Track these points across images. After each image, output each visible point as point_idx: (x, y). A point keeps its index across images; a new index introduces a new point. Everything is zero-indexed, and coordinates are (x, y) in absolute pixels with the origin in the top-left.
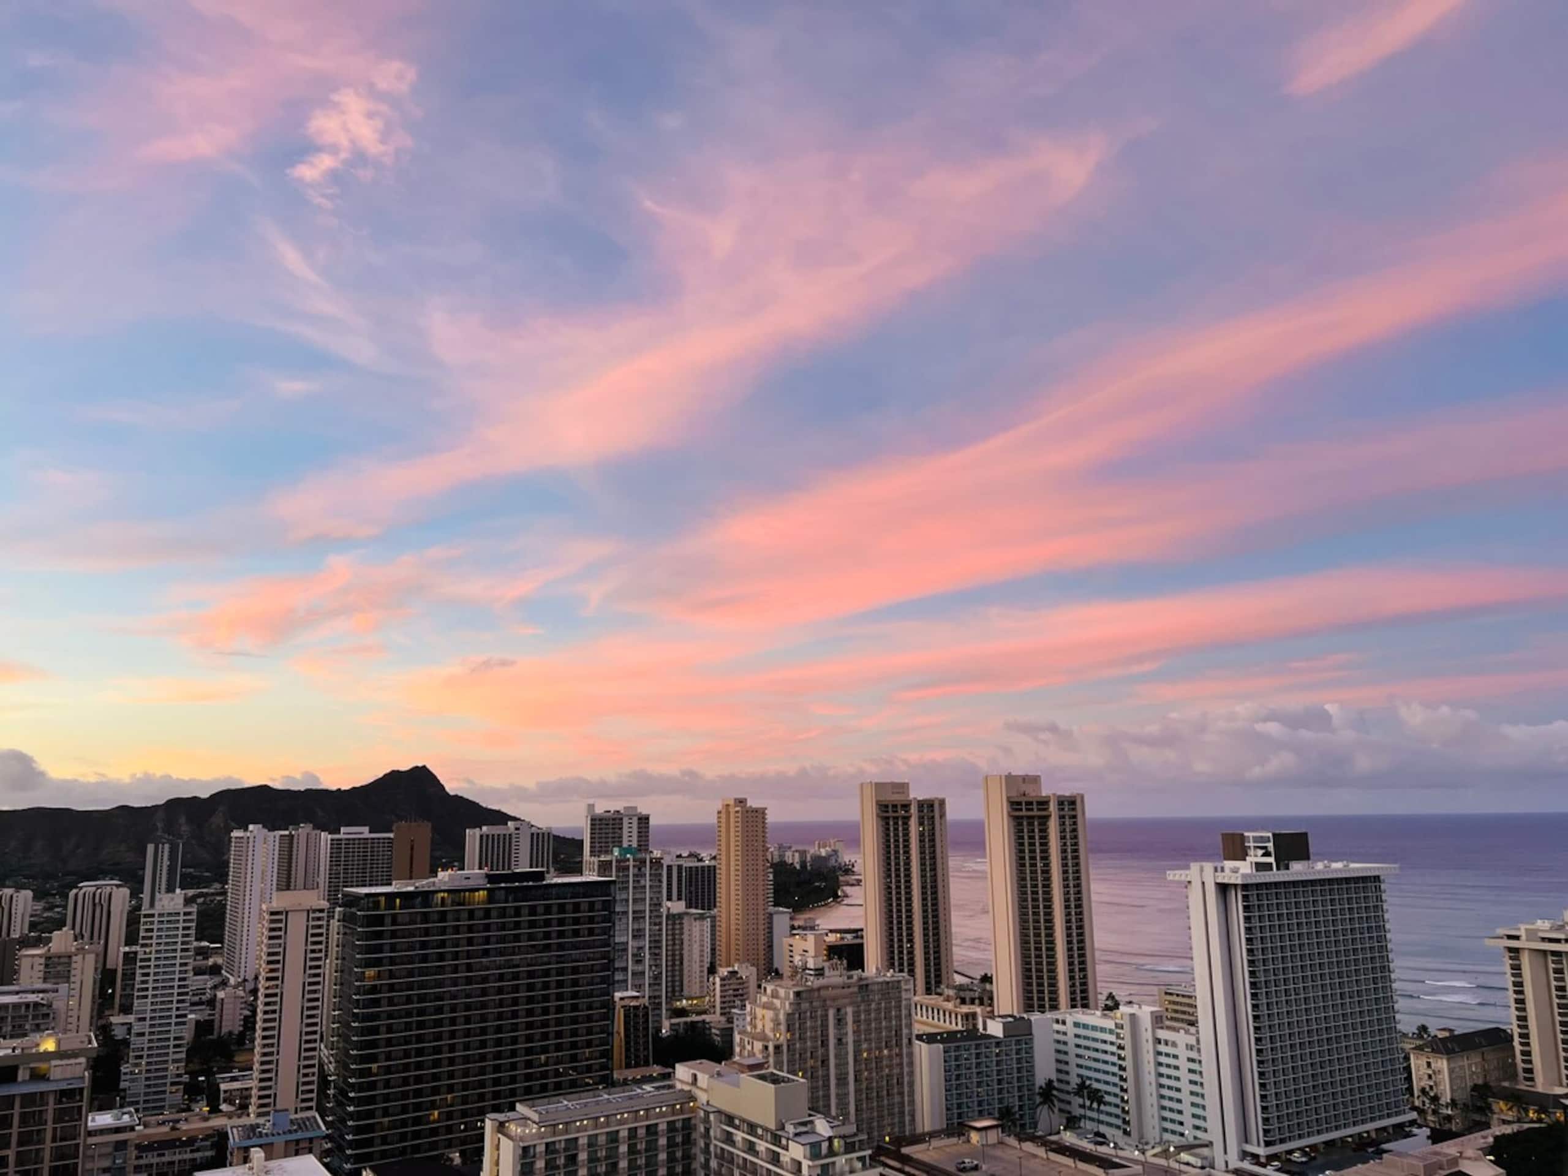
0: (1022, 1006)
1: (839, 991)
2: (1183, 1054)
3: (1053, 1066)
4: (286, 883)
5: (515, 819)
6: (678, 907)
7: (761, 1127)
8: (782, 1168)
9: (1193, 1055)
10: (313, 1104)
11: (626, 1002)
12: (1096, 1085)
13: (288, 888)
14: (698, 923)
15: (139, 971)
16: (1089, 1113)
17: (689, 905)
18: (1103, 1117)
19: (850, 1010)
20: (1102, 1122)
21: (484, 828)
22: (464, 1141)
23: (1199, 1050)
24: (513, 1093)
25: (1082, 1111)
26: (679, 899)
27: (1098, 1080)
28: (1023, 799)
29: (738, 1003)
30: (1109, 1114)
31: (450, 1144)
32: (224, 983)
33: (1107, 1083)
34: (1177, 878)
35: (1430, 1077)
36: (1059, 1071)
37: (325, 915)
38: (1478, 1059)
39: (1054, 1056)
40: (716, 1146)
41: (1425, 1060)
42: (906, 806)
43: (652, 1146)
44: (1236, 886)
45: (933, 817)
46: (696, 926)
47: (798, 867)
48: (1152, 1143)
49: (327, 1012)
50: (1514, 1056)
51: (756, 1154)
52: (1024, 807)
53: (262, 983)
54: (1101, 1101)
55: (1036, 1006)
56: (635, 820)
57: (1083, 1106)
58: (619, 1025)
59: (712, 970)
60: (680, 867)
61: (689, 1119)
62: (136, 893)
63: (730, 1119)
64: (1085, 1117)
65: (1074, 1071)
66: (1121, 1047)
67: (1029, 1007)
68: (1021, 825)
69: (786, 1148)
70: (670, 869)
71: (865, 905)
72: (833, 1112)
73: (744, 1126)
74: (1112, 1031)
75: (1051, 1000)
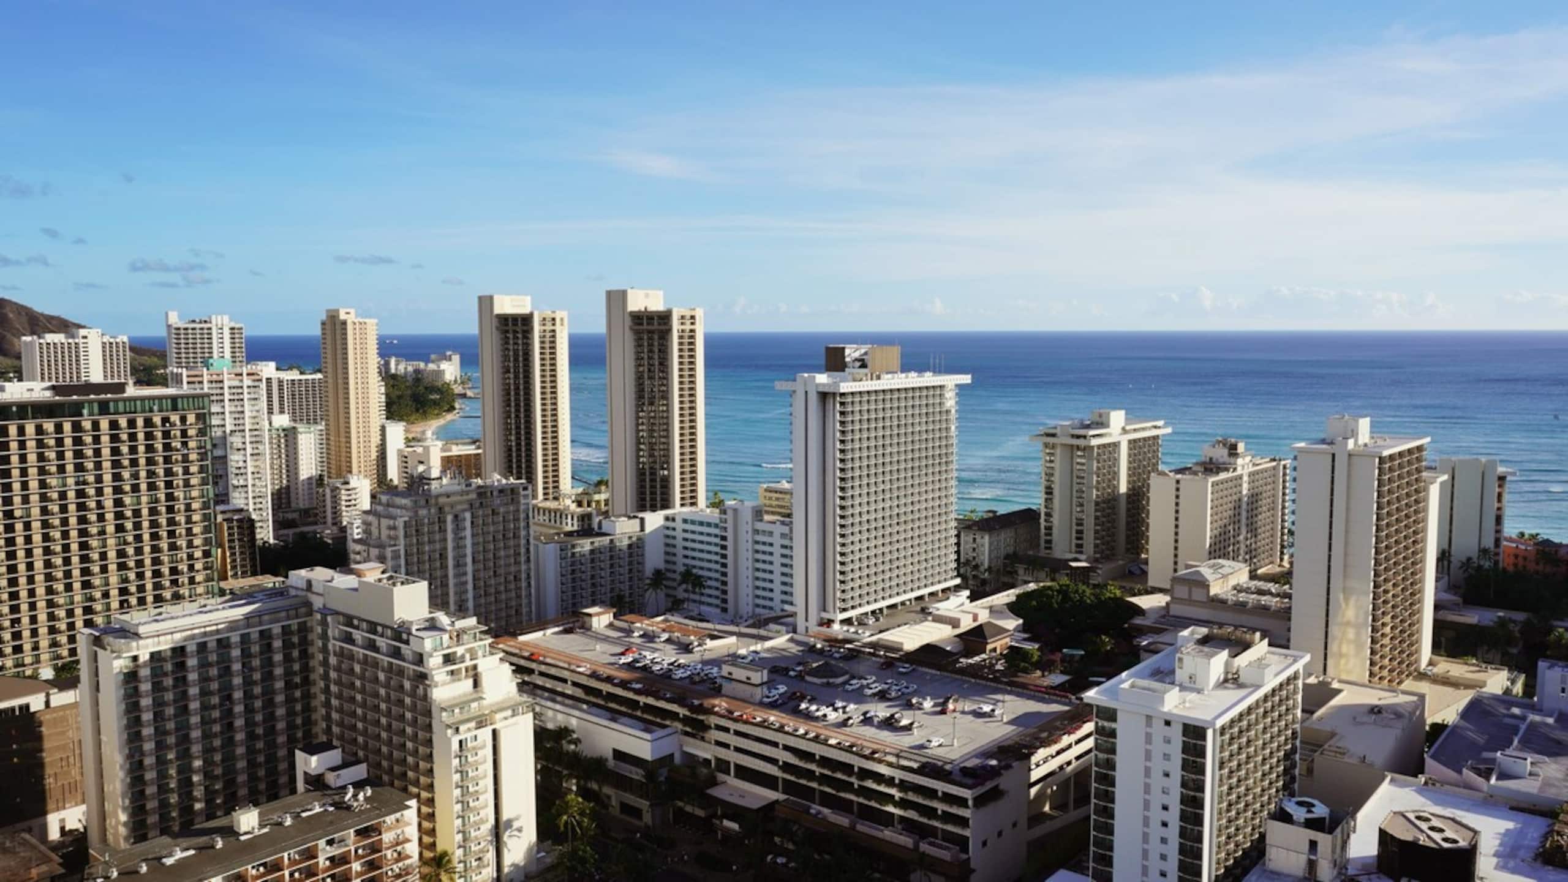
0: (635, 504)
1: (459, 498)
2: (777, 541)
3: (662, 557)
6: (281, 420)
7: (380, 625)
8: (404, 660)
9: (786, 542)
11: (229, 516)
12: (701, 573)
16: (692, 596)
17: (293, 418)
18: (704, 599)
19: (468, 515)
20: (703, 603)
21: (44, 336)
23: (791, 539)
25: (686, 595)
26: (282, 412)
27: (702, 568)
28: (645, 313)
30: (710, 596)
33: (710, 570)
34: (783, 388)
35: (974, 549)
36: (667, 562)
38: (1013, 534)
39: (662, 549)
40: (334, 645)
41: (972, 536)
42: (527, 321)
43: (268, 648)
44: (835, 395)
45: (554, 331)
48: (745, 617)
50: (1039, 529)
51: (377, 649)
52: (645, 322)
54: (702, 586)
55: (648, 505)
56: (226, 330)
57: (686, 591)
58: (223, 537)
59: (321, 482)
60: (280, 382)
61: (305, 622)
63: (349, 620)
64: (688, 600)
65: (680, 560)
66: (724, 538)
67: (641, 506)
68: (641, 339)
69: (407, 642)
70: (269, 380)
71: (483, 417)
72: (452, 607)
73: (364, 625)
74: (716, 526)
75: (662, 500)
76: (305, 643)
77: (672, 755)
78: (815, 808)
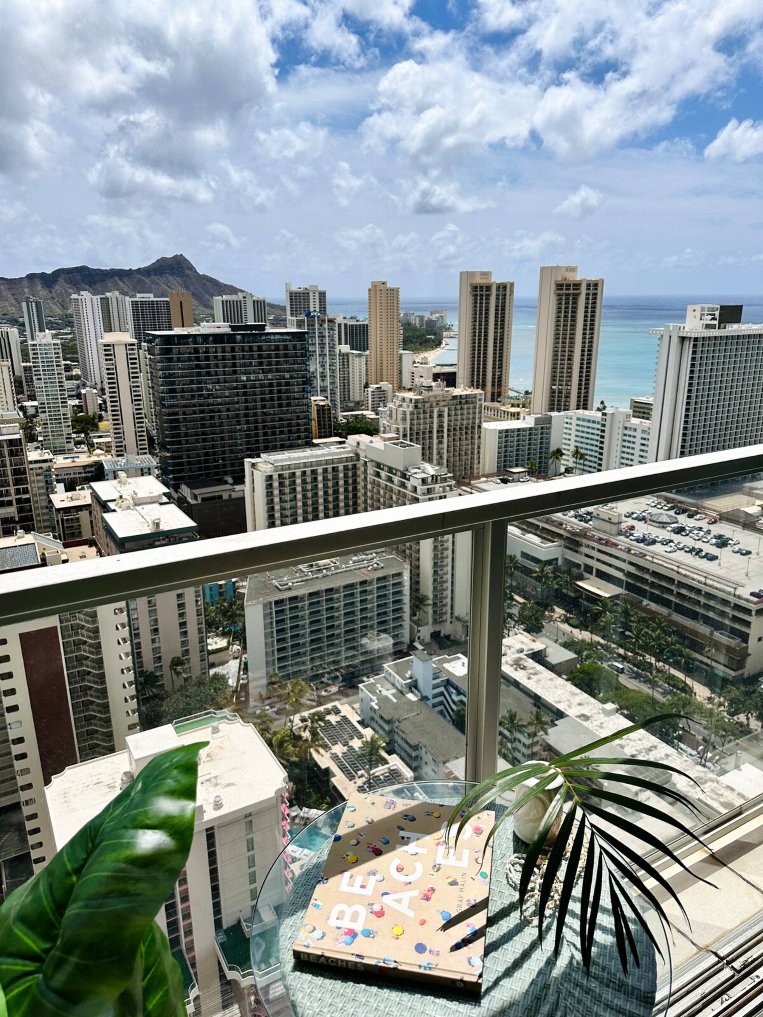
0: (547, 408)
1: (440, 398)
2: (639, 435)
4: (109, 328)
5: (242, 291)
6: (345, 348)
7: (395, 469)
8: (407, 489)
9: (645, 436)
10: (147, 451)
11: (318, 402)
12: (586, 452)
13: (111, 331)
14: (358, 359)
15: (34, 378)
16: (578, 466)
17: (352, 348)
18: (586, 468)
19: (446, 409)
20: (585, 471)
21: (224, 297)
22: (233, 472)
24: (258, 449)
25: (575, 465)
26: (346, 344)
27: (586, 449)
28: (565, 282)
29: (382, 404)
30: (590, 467)
31: (225, 473)
32: (84, 385)
33: (591, 450)
36: (564, 444)
37: (135, 347)
39: (562, 435)
40: (370, 478)
42: (488, 288)
43: (336, 478)
44: (690, 338)
45: (505, 295)
46: (357, 360)
47: (418, 326)
49: (147, 404)
51: (392, 482)
52: (564, 287)
53: (106, 386)
54: (586, 459)
55: (556, 408)
56: (317, 295)
57: (575, 462)
58: (314, 415)
59: (366, 386)
60: (346, 325)
61: (356, 465)
62: (22, 333)
63: (378, 465)
64: (576, 468)
65: (573, 443)
66: (603, 431)
67: (552, 410)
68: (561, 299)
69: (409, 480)
70: (340, 325)
71: (459, 350)
72: (435, 461)
73: (386, 468)
74: (598, 423)
75: (565, 405)
76: (355, 475)
77: (557, 559)
78: (645, 602)
